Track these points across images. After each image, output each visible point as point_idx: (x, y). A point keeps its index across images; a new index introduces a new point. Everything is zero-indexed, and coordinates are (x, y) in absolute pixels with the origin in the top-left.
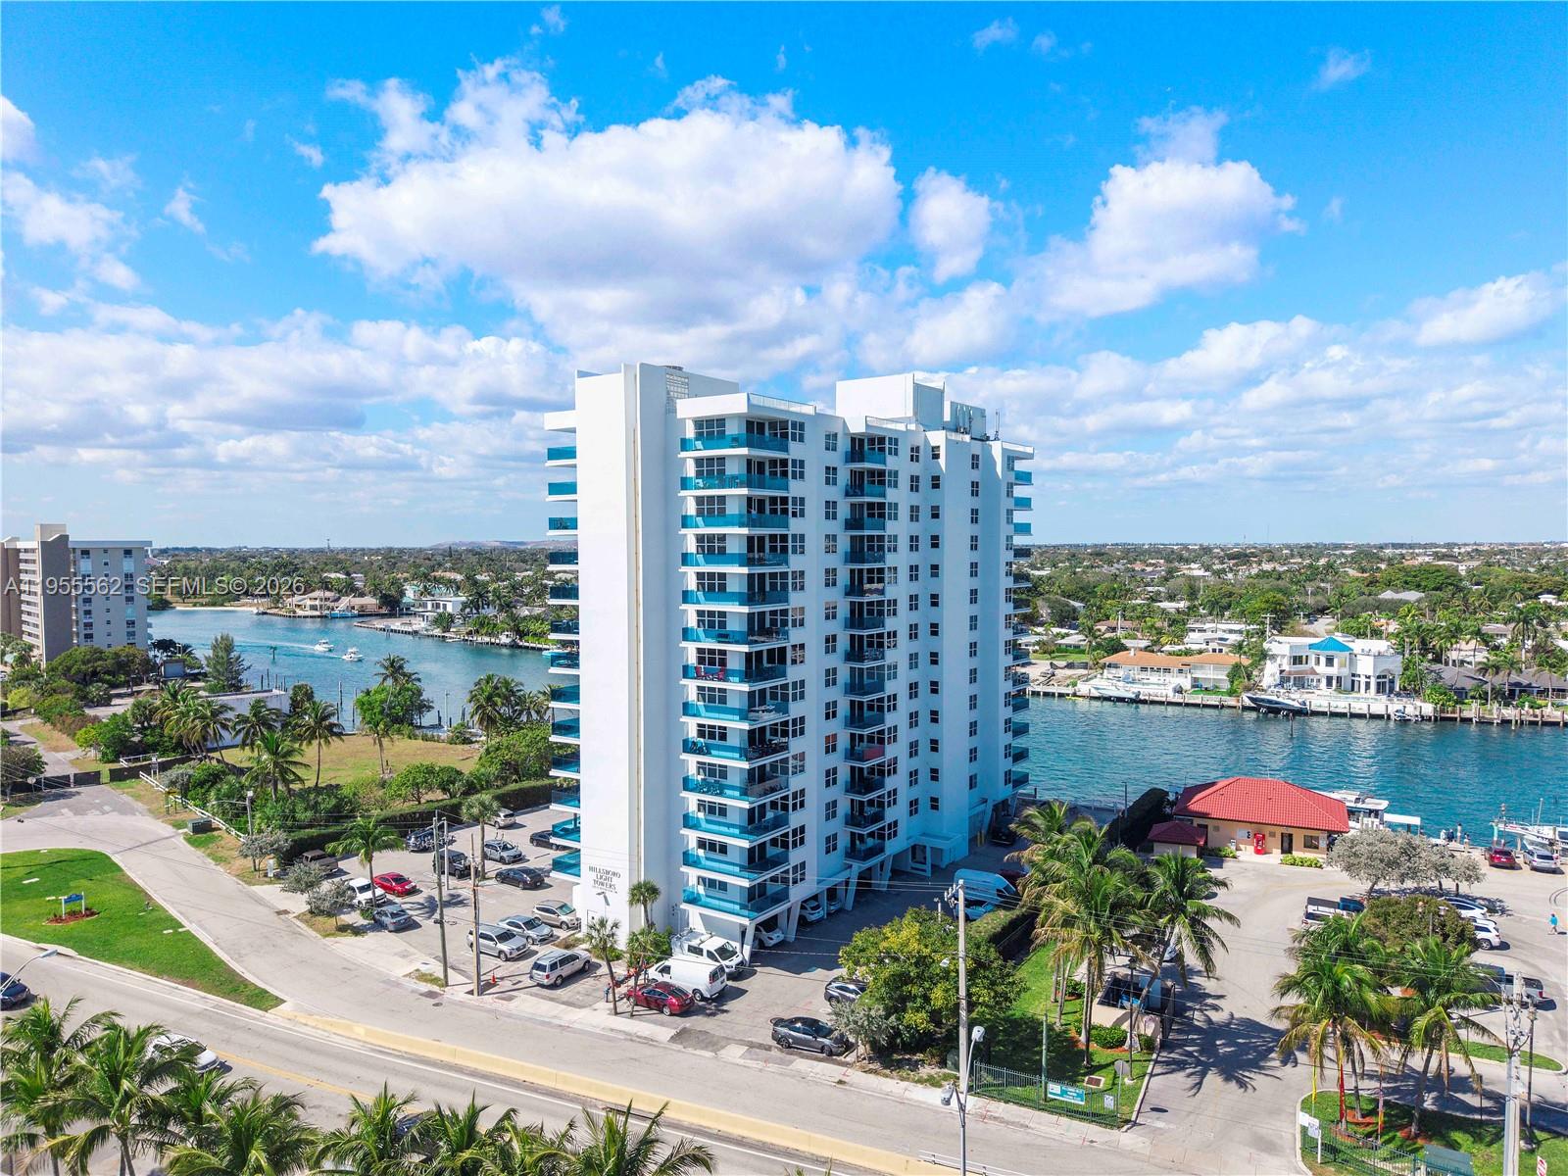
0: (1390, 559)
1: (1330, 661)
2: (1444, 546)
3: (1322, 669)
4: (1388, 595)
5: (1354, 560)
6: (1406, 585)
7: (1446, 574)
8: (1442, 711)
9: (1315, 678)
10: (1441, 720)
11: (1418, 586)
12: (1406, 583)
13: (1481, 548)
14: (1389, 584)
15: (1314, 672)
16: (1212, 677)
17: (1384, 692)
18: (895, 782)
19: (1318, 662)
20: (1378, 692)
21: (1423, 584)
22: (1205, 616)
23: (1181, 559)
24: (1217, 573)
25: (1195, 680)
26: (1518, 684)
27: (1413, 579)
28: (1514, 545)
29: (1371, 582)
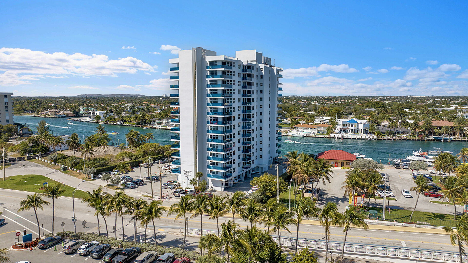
0: (368, 100)
1: (352, 126)
2: (382, 97)
3: (350, 127)
4: (367, 109)
5: (358, 100)
6: (372, 107)
7: (382, 104)
8: (379, 137)
9: (349, 130)
10: (378, 139)
11: (375, 107)
12: (372, 106)
13: (392, 97)
14: (367, 107)
15: (348, 128)
16: (322, 130)
17: (365, 133)
18: (253, 150)
19: (349, 126)
20: (364, 133)
21: (376, 106)
22: (320, 115)
23: (311, 100)
24: (322, 104)
25: (318, 131)
26: (397, 131)
27: (373, 105)
28: (401, 96)
29: (363, 106)
